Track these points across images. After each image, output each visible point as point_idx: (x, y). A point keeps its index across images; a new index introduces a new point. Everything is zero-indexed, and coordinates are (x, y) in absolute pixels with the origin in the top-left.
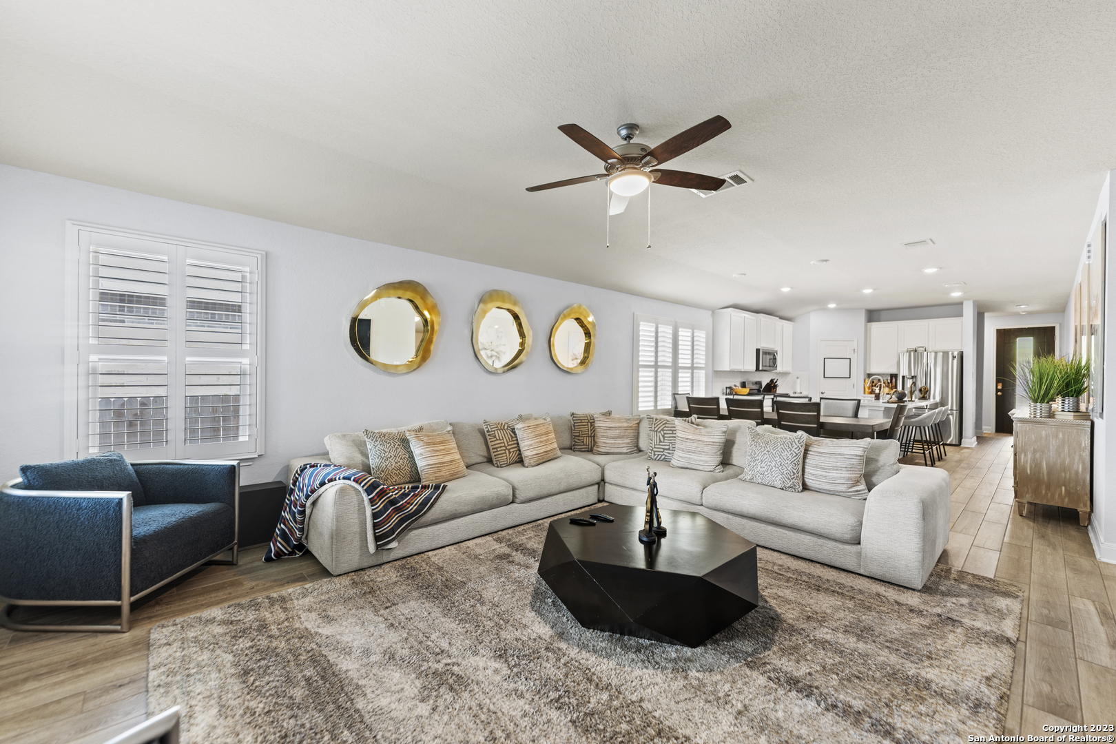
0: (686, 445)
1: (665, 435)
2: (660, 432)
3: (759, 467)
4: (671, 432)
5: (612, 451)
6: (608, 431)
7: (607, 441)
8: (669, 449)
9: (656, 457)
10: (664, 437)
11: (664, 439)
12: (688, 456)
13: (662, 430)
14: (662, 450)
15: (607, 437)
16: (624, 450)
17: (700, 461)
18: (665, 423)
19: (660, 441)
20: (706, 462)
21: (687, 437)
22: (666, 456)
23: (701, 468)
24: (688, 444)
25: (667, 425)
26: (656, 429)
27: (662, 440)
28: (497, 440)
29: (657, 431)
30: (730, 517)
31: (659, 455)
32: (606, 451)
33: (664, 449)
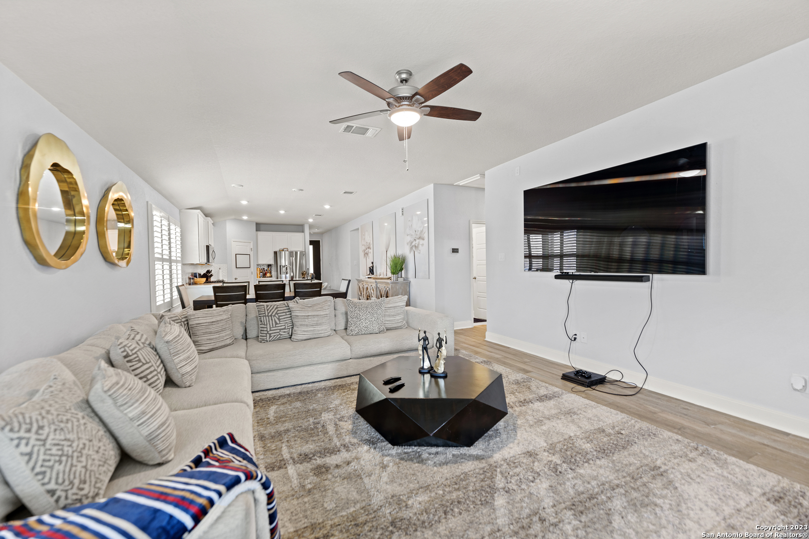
0: (307, 322)
1: (280, 318)
2: (274, 316)
3: (364, 324)
4: (285, 314)
5: (218, 345)
6: (211, 327)
7: (212, 337)
8: (285, 329)
9: (271, 338)
10: (279, 319)
11: (280, 321)
12: (312, 329)
13: (276, 313)
14: (279, 331)
15: (211, 333)
16: (228, 342)
17: (322, 330)
18: (277, 308)
19: (276, 323)
20: (326, 330)
21: (307, 314)
22: (281, 335)
23: (322, 335)
24: (310, 320)
25: (279, 309)
26: (270, 314)
27: (278, 322)
28: (144, 364)
29: (271, 316)
30: (372, 358)
31: (274, 336)
32: (211, 347)
33: (280, 329)
